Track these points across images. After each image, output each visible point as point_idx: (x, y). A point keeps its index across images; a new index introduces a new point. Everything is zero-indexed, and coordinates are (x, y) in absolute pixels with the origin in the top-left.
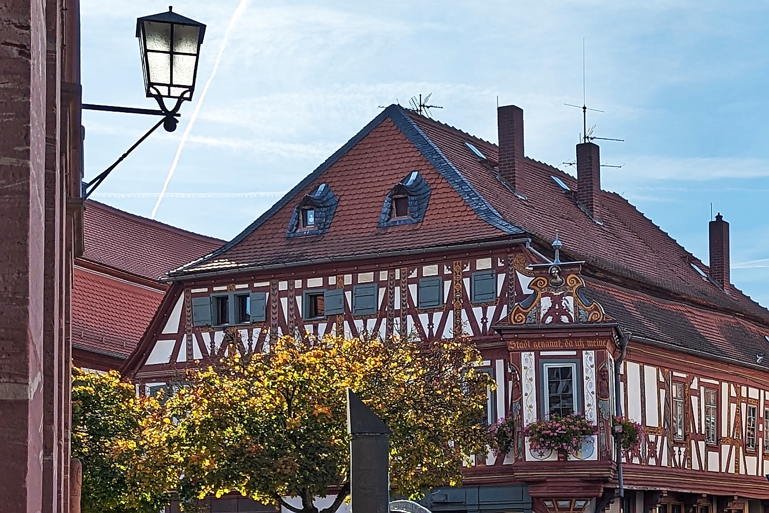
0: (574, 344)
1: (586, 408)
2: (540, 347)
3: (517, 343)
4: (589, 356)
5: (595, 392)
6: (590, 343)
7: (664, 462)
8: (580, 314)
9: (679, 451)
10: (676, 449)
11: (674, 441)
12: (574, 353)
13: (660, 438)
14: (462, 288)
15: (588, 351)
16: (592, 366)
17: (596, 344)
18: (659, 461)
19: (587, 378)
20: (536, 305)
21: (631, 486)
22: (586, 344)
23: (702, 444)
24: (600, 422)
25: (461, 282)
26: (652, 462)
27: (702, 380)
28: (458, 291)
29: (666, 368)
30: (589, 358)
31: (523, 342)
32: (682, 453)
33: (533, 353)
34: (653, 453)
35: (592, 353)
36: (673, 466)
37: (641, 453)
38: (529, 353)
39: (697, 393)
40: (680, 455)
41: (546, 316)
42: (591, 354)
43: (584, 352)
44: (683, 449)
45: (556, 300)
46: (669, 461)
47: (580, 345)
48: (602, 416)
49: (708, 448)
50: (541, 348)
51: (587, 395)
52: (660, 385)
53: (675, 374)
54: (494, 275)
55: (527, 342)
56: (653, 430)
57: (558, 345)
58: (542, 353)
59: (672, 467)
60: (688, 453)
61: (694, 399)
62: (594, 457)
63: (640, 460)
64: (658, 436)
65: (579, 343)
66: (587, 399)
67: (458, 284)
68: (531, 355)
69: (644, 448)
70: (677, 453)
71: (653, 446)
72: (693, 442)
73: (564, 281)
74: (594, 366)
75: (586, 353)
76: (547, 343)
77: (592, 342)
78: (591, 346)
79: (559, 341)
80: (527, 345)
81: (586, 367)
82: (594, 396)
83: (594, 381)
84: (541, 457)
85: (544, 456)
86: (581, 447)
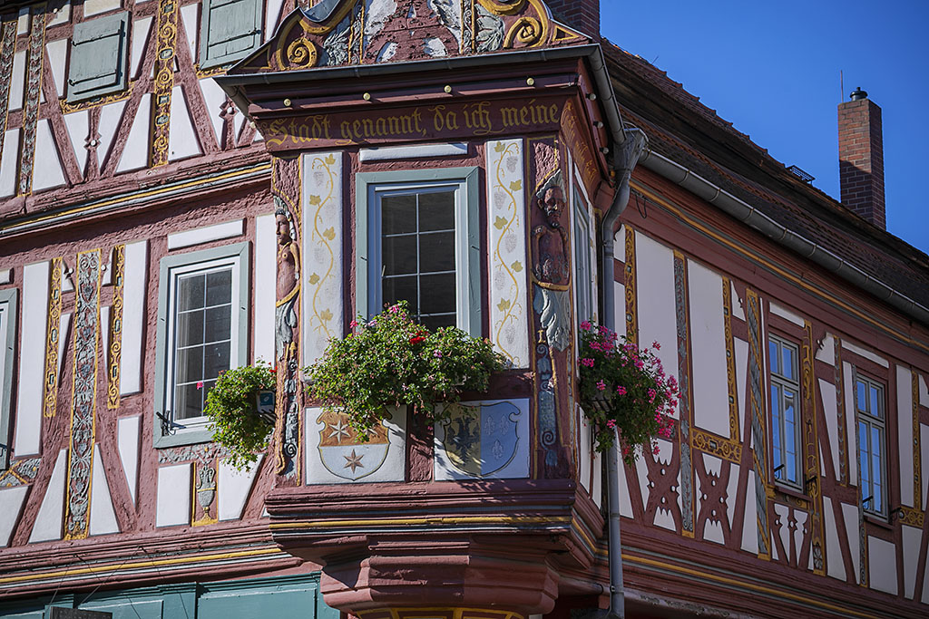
0: (461, 118)
1: (495, 315)
2: (359, 136)
3: (292, 126)
4: (505, 155)
5: (523, 265)
6: (510, 116)
7: (750, 542)
8: (478, 28)
9: (791, 518)
10: (783, 511)
11: (776, 490)
12: (461, 149)
13: (735, 470)
15: (501, 143)
16: (515, 186)
17: (528, 118)
18: (734, 533)
19: (499, 223)
21: (652, 595)
22: (496, 117)
23: (851, 513)
25: (175, 18)
26: (714, 533)
27: (845, 345)
29: (752, 286)
30: (505, 162)
31: (310, 124)
32: (800, 526)
33: (338, 156)
34: (715, 508)
36: (775, 556)
37: (680, 500)
38: (328, 155)
39: (834, 375)
40: (793, 530)
42: (513, 148)
43: (490, 145)
44: (801, 517)
46: (765, 541)
47: (478, 123)
48: (546, 338)
49: (869, 526)
50: (363, 138)
51: (500, 275)
52: (735, 328)
53: (775, 309)
55: (319, 122)
56: (713, 443)
57: (413, 128)
59: (772, 560)
60: (815, 530)
61: (828, 391)
62: (520, 467)
63: (679, 519)
64: (729, 463)
65: (477, 116)
66: (500, 288)
67: (168, 24)
68: (331, 161)
69: (690, 489)
70: (784, 520)
71: (715, 487)
72: (827, 501)
74: (522, 185)
75: (498, 149)
76: (381, 124)
77: (516, 110)
78: (511, 124)
79: (415, 114)
80: (320, 130)
81: (496, 190)
82: (521, 276)
83: (518, 230)
84: (354, 471)
85: (361, 466)
86: (477, 438)
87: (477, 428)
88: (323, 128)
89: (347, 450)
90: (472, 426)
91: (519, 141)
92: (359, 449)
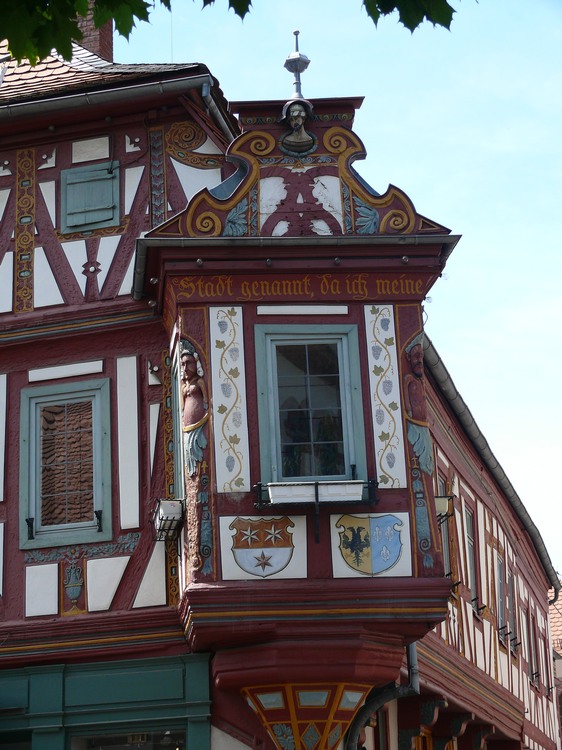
0: (343, 287)
1: (379, 445)
2: (257, 295)
3: (200, 283)
4: (381, 317)
5: (399, 405)
6: (383, 286)
8: (357, 215)
12: (343, 310)
14: (37, 203)
15: (377, 307)
16: (388, 342)
17: (398, 288)
19: (378, 370)
20: (246, 195)
22: (372, 287)
24: (413, 479)
25: (34, 192)
28: (25, 210)
30: (379, 322)
31: (215, 282)
33: (239, 310)
35: (387, 311)
38: (230, 308)
41: (273, 220)
42: (385, 312)
43: (368, 309)
45: (299, 185)
47: (357, 289)
48: (419, 464)
50: (261, 296)
51: (379, 412)
54: (117, 172)
55: (224, 281)
57: (303, 290)
58: (262, 310)
59: (449, 645)
60: (460, 622)
62: (404, 568)
65: (357, 285)
66: (380, 422)
67: (26, 195)
68: (233, 313)
73: (317, 142)
74: (394, 341)
75: (374, 311)
76: (276, 285)
77: (388, 282)
78: (384, 293)
79: (306, 280)
80: (223, 287)
81: (373, 344)
82: (397, 414)
83: (394, 377)
84: (264, 569)
85: (269, 565)
86: (367, 544)
87: (367, 536)
88: (226, 285)
89: (258, 552)
90: (363, 534)
91: (391, 307)
92: (267, 552)
